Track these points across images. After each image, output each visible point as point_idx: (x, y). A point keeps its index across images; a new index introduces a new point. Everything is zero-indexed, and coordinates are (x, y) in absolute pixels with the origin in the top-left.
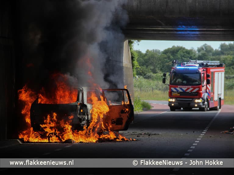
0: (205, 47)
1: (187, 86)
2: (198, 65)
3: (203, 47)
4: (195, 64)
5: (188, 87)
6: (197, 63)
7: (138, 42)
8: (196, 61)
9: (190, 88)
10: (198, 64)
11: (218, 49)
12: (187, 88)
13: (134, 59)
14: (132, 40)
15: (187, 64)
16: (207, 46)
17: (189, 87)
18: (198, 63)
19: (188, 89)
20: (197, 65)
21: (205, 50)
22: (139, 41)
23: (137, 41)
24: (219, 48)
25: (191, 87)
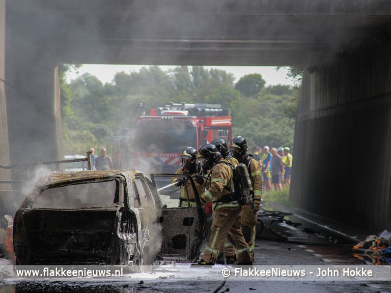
0: (87, 79)
1: (170, 153)
2: (187, 112)
3: (82, 78)
4: (182, 110)
5: (171, 155)
6: (184, 108)
7: (77, 68)
8: (183, 104)
9: (175, 157)
10: (187, 110)
11: (111, 83)
12: (168, 158)
13: (66, 102)
14: (65, 65)
15: (163, 110)
16: (89, 77)
17: (173, 155)
18: (186, 107)
19: (172, 159)
20: (185, 113)
21: (85, 84)
22: (78, 66)
23: (74, 65)
24: (113, 80)
25: (176, 155)
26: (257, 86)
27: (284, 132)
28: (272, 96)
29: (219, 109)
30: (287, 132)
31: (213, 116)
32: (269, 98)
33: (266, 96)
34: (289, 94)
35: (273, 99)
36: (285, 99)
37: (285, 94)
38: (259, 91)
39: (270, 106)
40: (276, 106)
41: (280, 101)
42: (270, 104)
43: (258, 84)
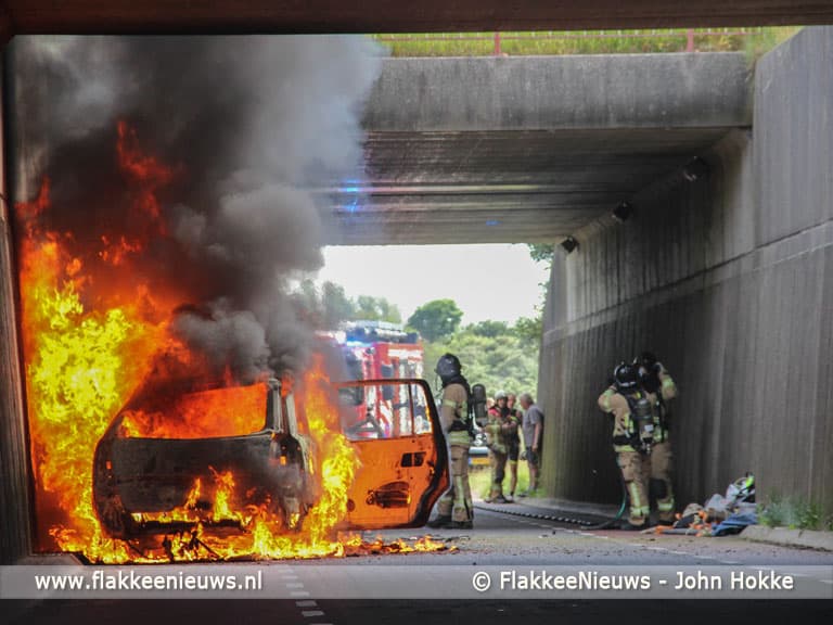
26: (450, 320)
27: (509, 388)
28: (478, 339)
29: (399, 331)
30: (513, 388)
31: (391, 343)
32: (471, 343)
33: (467, 339)
34: (508, 334)
35: (478, 344)
36: (502, 343)
37: (502, 334)
38: (452, 330)
39: (474, 357)
40: (484, 356)
41: (492, 348)
42: (474, 352)
43: (451, 316)
